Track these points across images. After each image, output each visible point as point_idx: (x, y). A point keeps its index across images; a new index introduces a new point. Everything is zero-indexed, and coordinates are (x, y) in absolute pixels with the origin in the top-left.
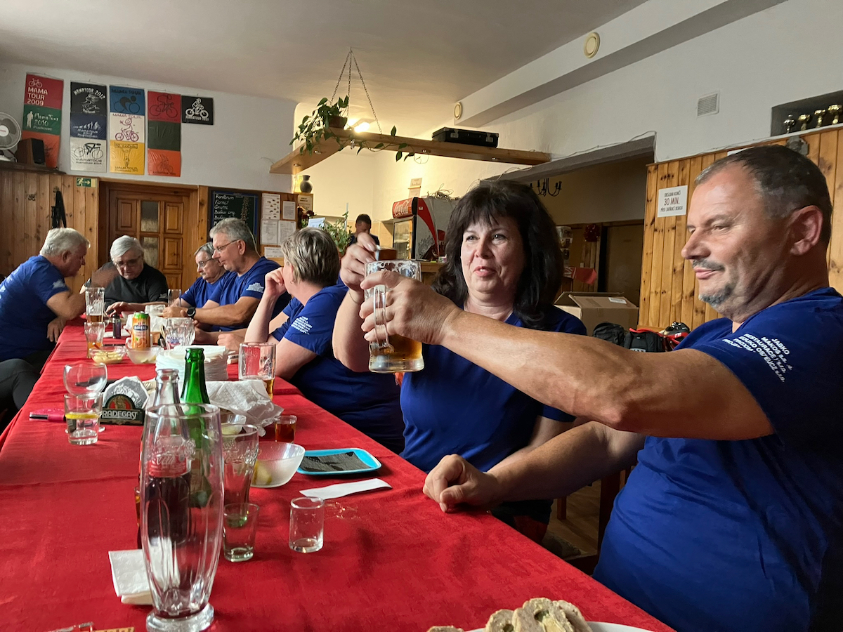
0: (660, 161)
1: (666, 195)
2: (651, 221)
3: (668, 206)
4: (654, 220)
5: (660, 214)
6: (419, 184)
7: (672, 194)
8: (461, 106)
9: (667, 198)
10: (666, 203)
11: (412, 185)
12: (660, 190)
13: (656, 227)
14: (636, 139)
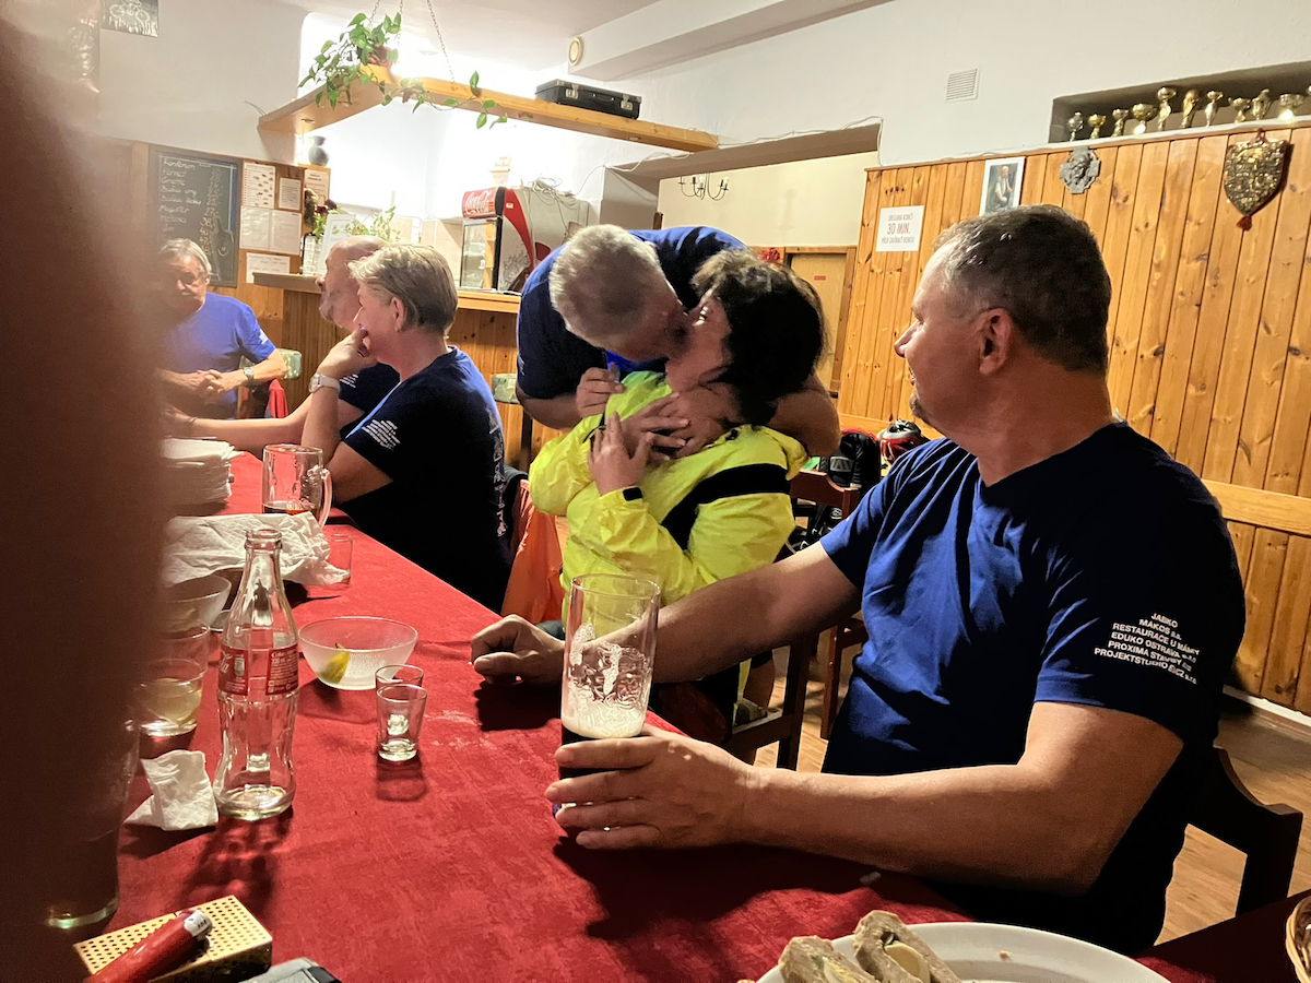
0: (886, 164)
1: (891, 218)
2: (866, 260)
3: (893, 236)
4: (870, 256)
5: (880, 247)
6: (508, 165)
7: (899, 218)
8: (581, 43)
9: (892, 223)
10: (891, 231)
11: (496, 165)
12: (882, 210)
13: (873, 266)
14: (852, 127)
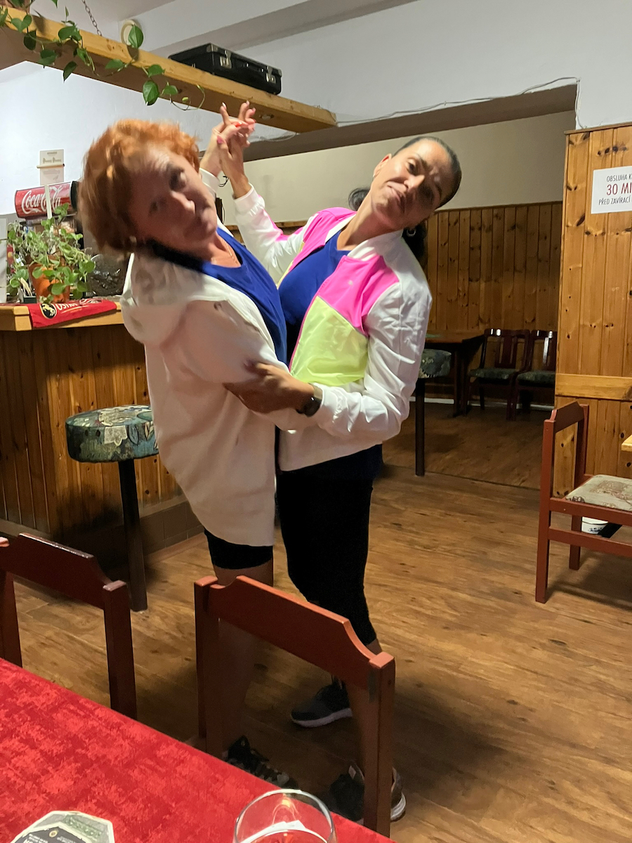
0: (590, 126)
1: (610, 179)
2: (577, 220)
3: (617, 197)
4: (582, 219)
5: (596, 209)
6: (60, 161)
7: (621, 178)
9: (610, 183)
10: (611, 190)
11: (44, 161)
12: (595, 172)
13: (589, 229)
14: (533, 91)
